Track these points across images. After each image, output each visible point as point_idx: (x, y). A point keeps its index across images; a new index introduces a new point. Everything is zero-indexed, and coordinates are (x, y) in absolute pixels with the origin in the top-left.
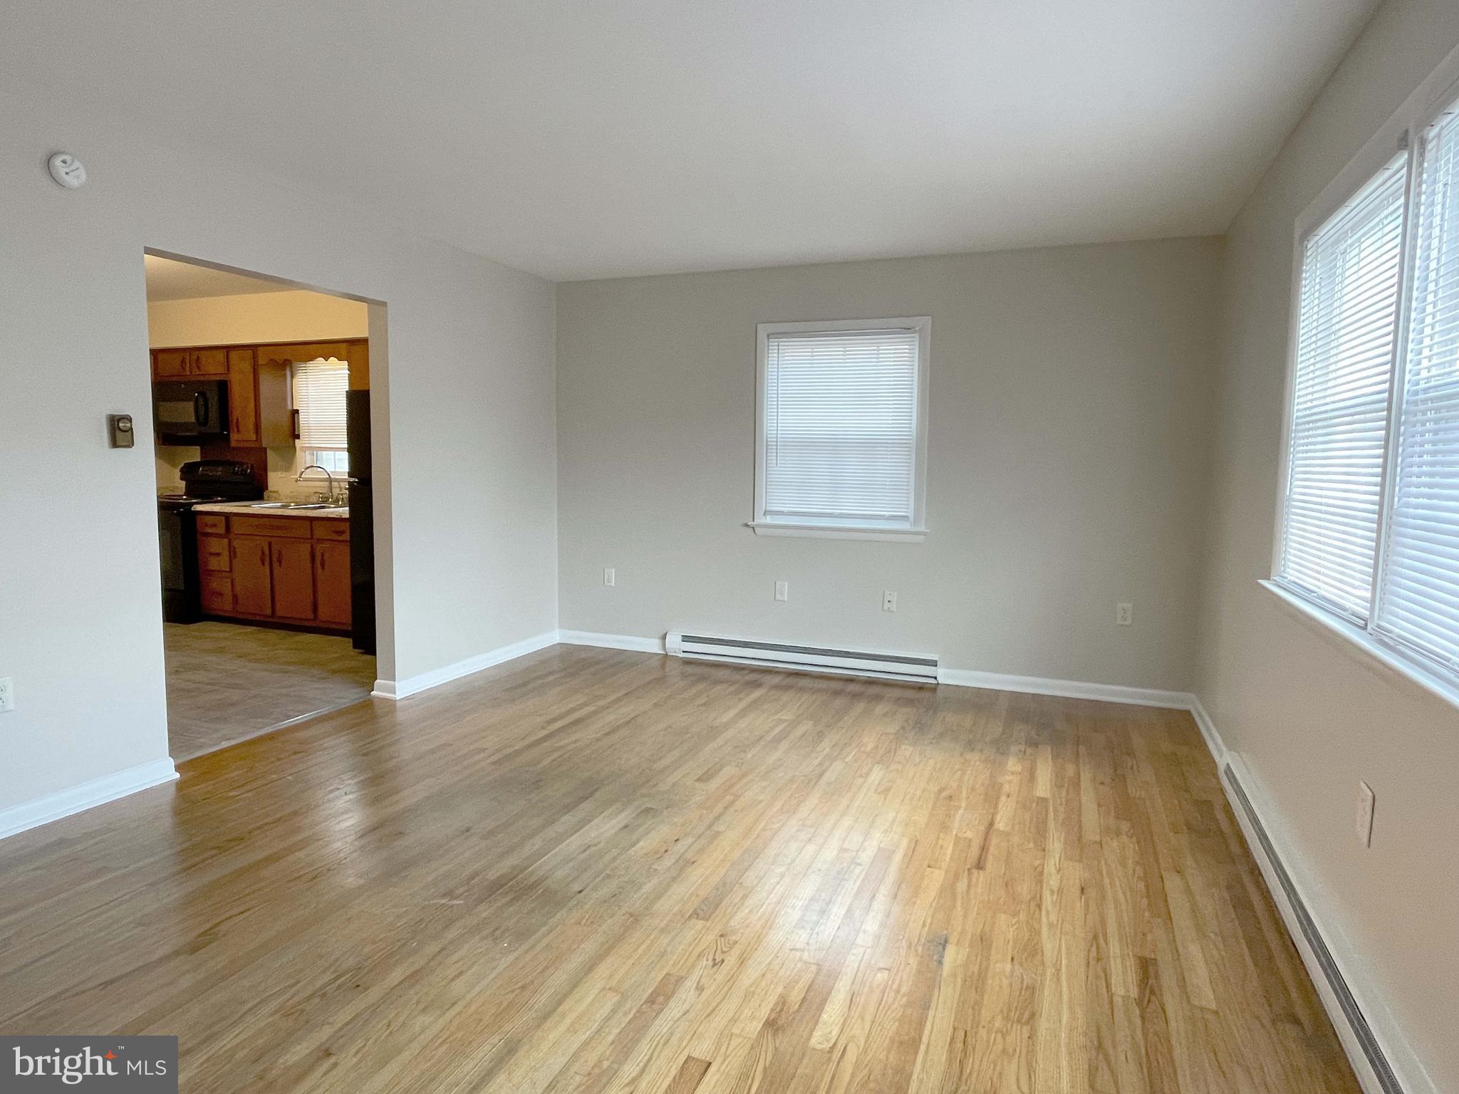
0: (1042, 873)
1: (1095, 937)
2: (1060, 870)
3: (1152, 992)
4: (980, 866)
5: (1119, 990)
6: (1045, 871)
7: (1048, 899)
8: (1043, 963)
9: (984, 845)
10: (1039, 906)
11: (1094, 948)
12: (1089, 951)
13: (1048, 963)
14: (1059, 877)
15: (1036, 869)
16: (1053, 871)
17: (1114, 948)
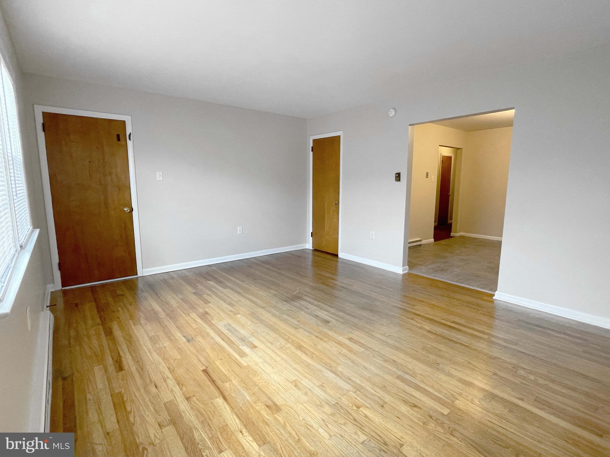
0: (178, 384)
1: (142, 369)
2: (172, 391)
3: (117, 361)
4: (205, 371)
5: (128, 356)
6: (178, 387)
7: (167, 373)
8: (155, 351)
9: (215, 384)
10: (169, 369)
11: (141, 364)
12: (142, 363)
13: (154, 353)
14: (170, 387)
15: (182, 385)
16: (174, 389)
17: (133, 369)
